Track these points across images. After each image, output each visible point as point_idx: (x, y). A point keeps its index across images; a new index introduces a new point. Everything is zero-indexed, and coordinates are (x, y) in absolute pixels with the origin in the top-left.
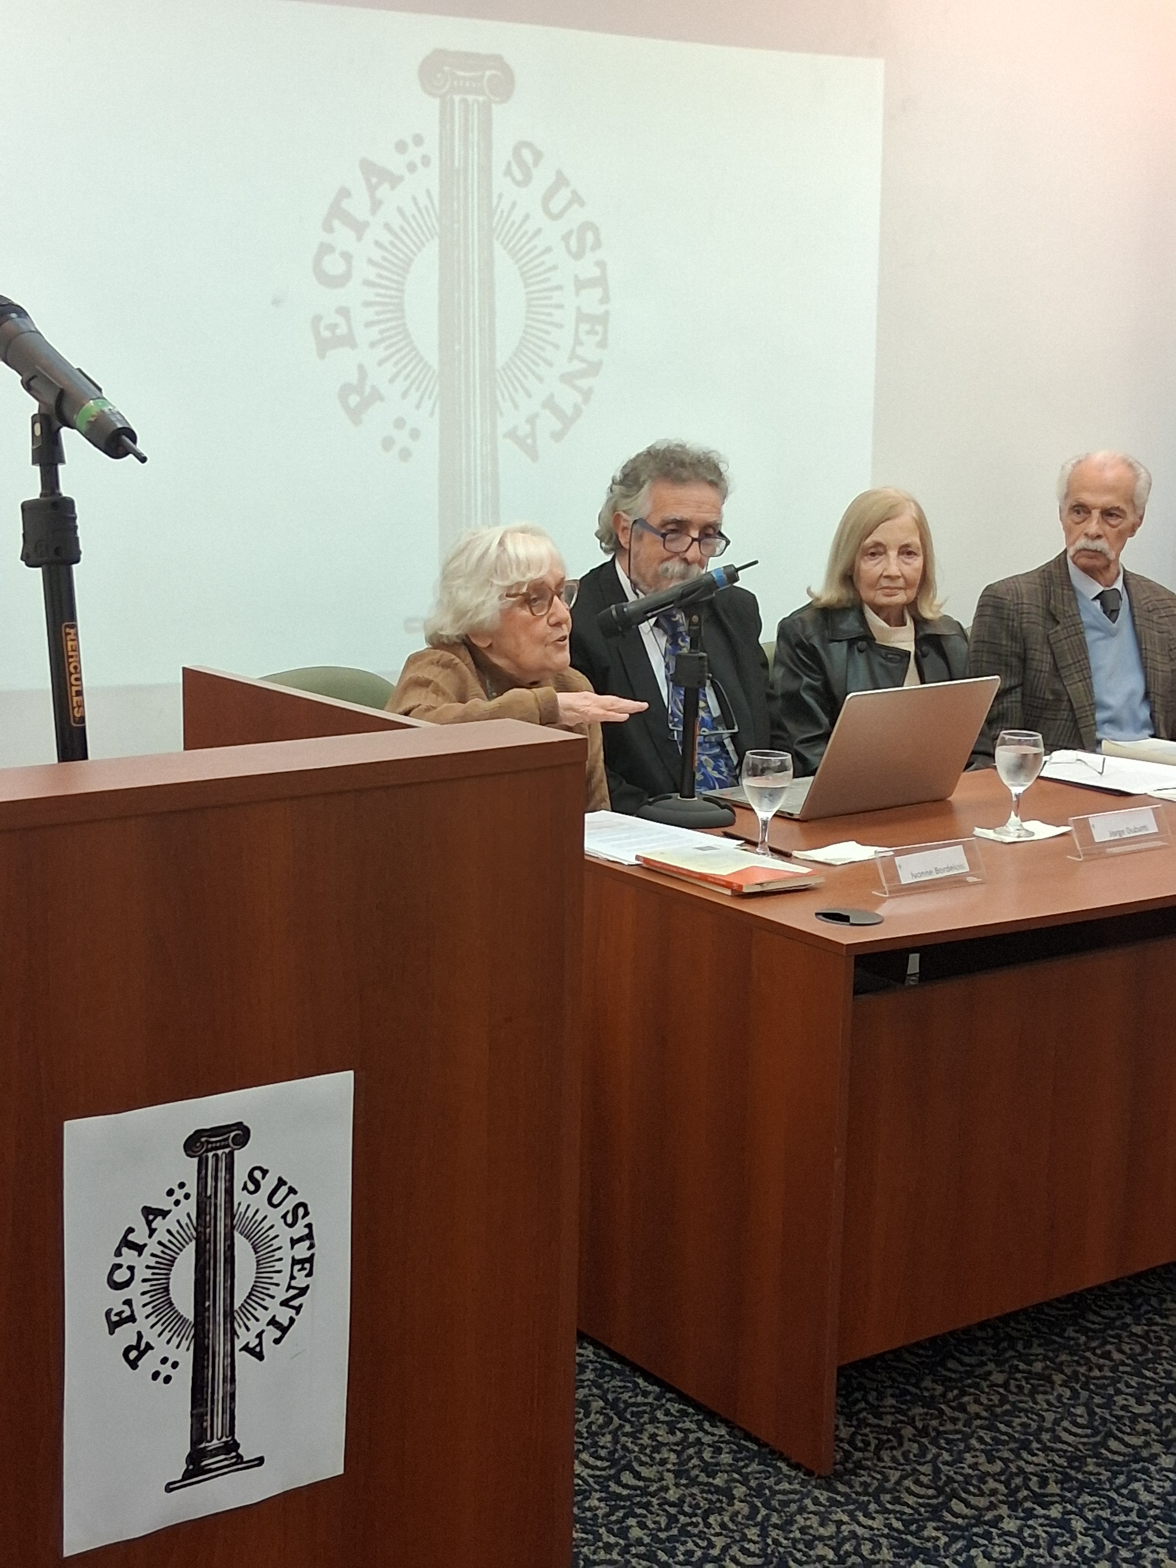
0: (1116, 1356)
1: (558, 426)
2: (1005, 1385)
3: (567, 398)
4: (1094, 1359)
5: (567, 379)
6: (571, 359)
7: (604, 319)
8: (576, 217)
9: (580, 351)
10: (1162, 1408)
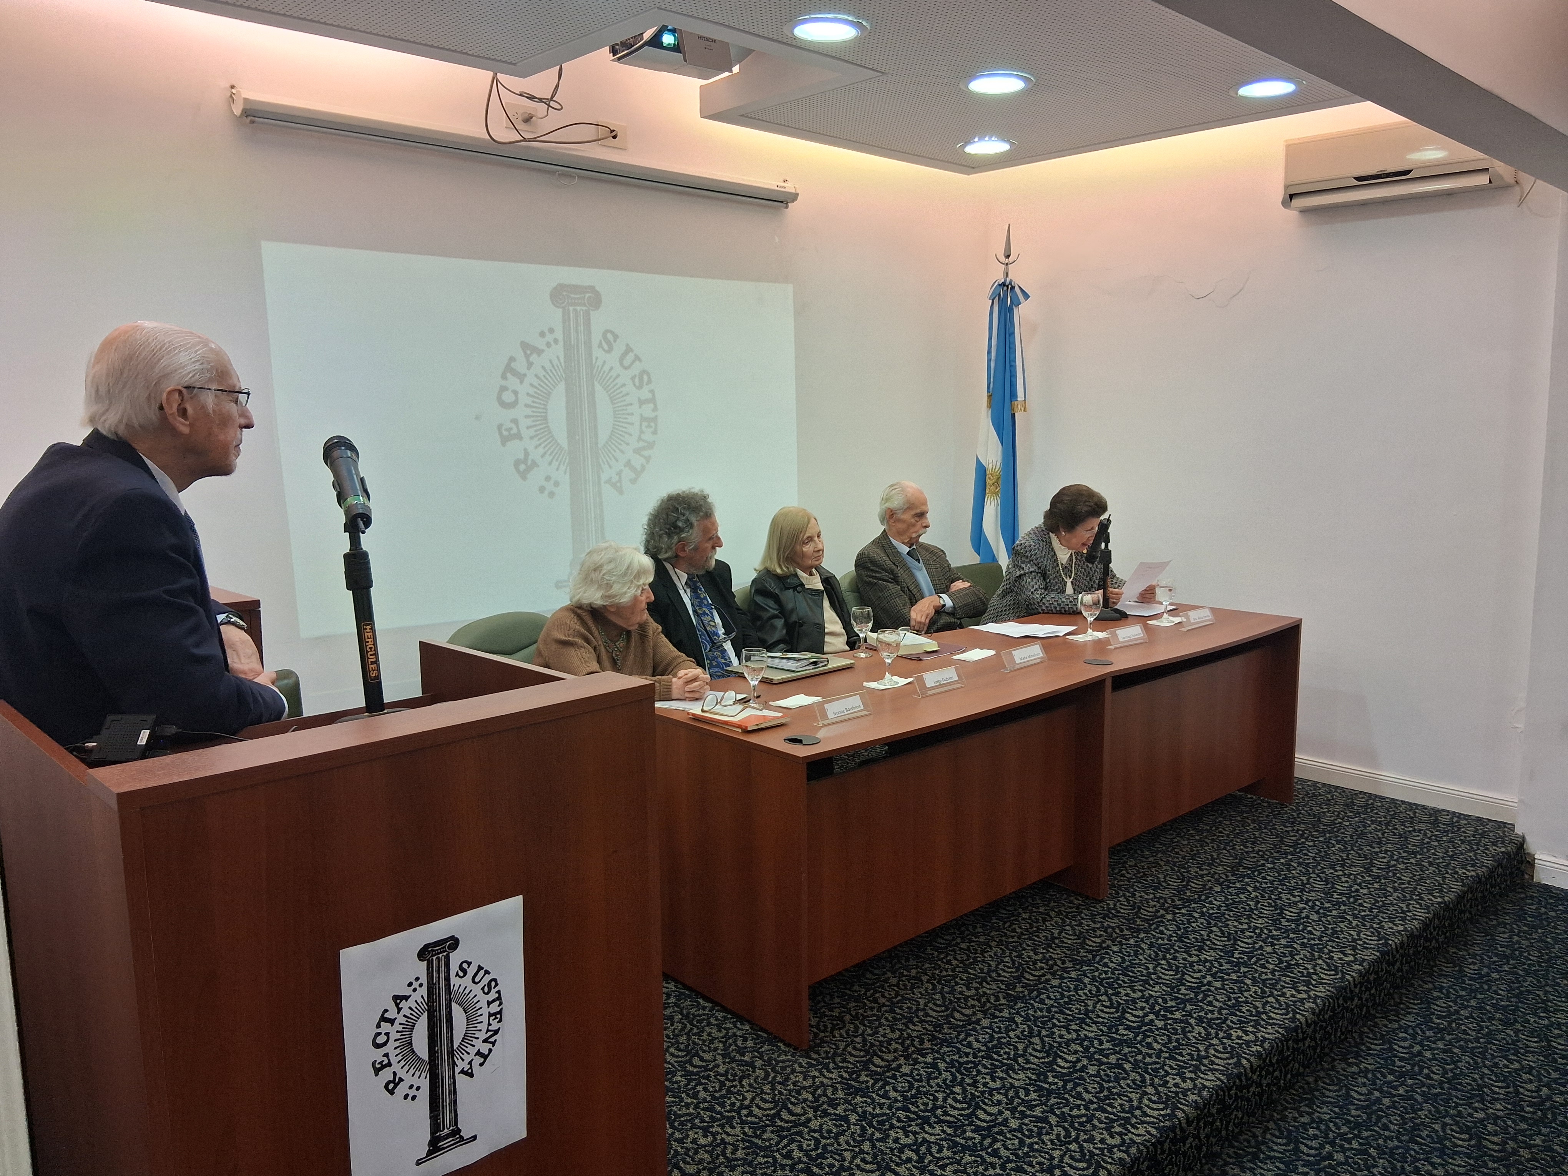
0: (954, 962)
2: (898, 985)
4: (943, 965)
7: (655, 420)
8: (638, 368)
10: (980, 991)
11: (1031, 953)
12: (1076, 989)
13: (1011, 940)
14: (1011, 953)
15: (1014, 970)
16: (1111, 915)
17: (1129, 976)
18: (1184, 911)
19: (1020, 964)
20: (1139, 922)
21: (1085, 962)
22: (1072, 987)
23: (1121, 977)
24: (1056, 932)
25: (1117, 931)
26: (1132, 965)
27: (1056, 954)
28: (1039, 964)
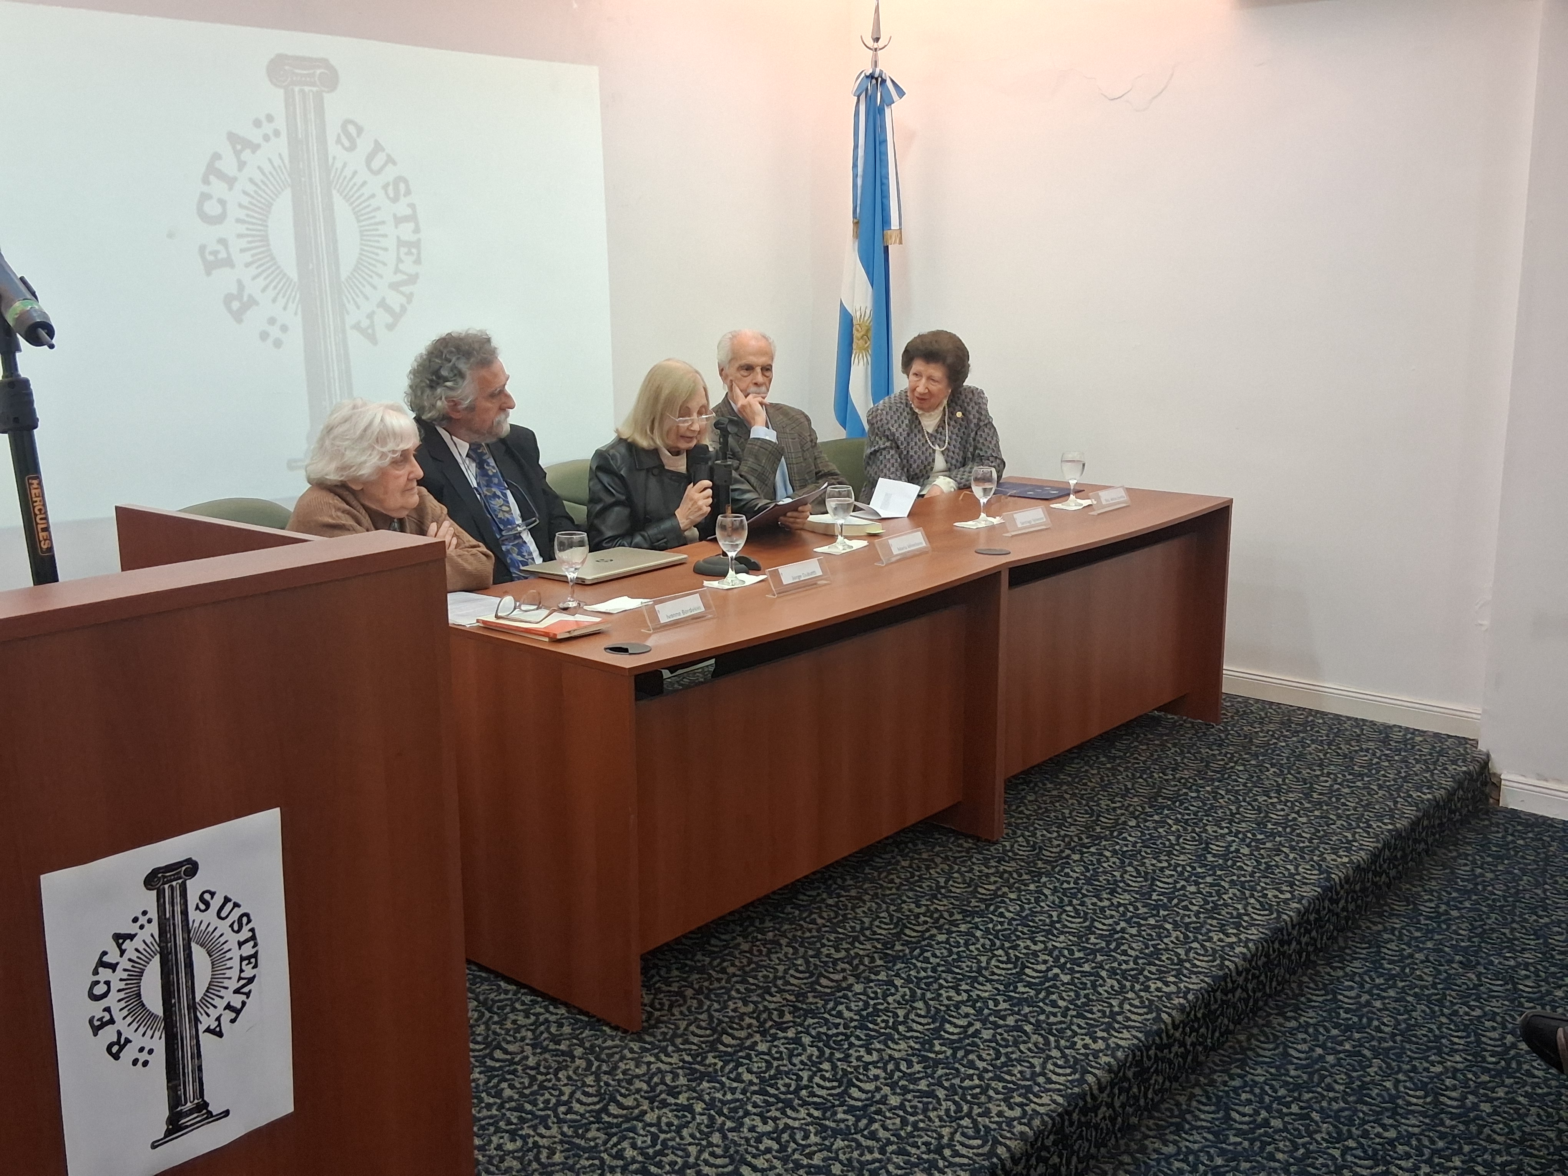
1: (390, 320)
2: (750, 951)
3: (395, 300)
4: (806, 925)
5: (394, 286)
6: (395, 273)
7: (417, 244)
8: (390, 173)
9: (401, 266)
10: (852, 952)
11: (913, 906)
12: (967, 944)
13: (888, 892)
14: (888, 908)
15: (892, 926)
16: (1007, 858)
17: (1029, 926)
18: (1093, 850)
19: (899, 919)
20: (1040, 864)
21: (977, 913)
22: (962, 942)
23: (1020, 928)
24: (942, 881)
25: (1015, 875)
26: (1033, 913)
27: (942, 905)
28: (923, 918)
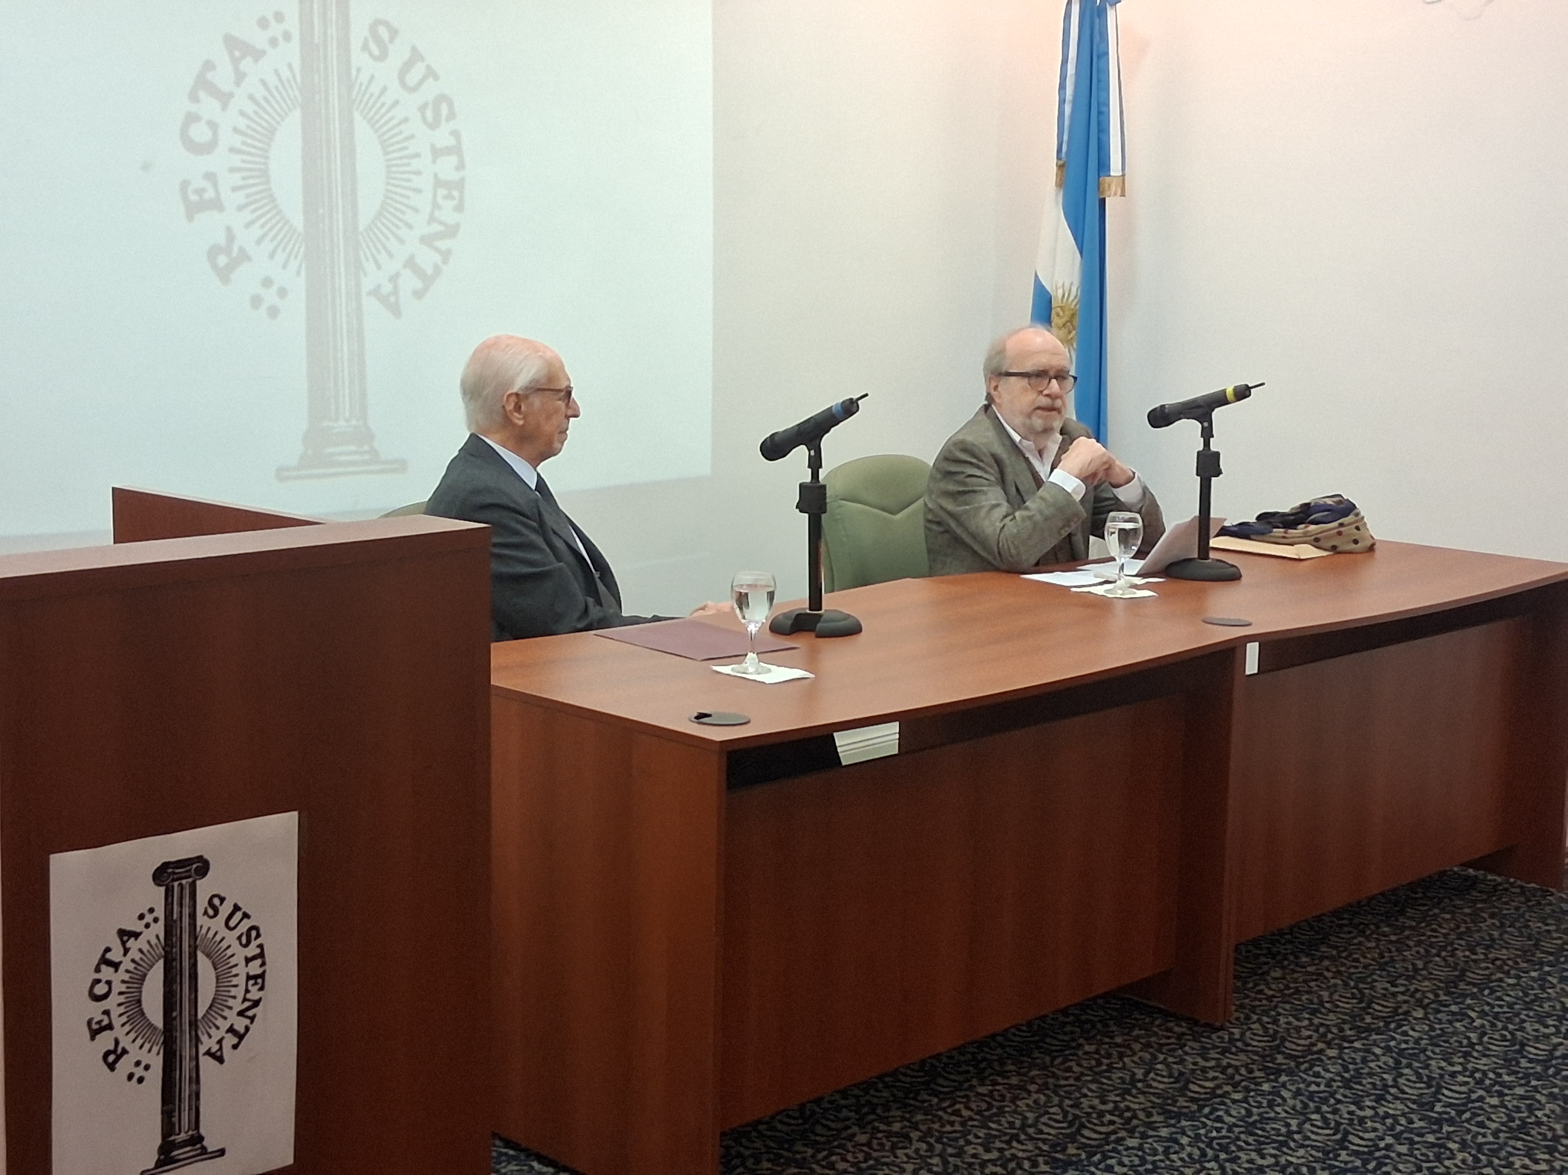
1: (419, 285)
3: (427, 259)
5: (427, 240)
6: (429, 223)
7: (460, 185)
8: (431, 90)
9: (438, 214)
11: (1096, 1102)
12: (1166, 1152)
13: (1063, 1082)
14: (1061, 1102)
15: (1064, 1125)
16: (1234, 1050)
17: (1257, 1135)
18: (1357, 1045)
19: (1076, 1117)
20: (1280, 1058)
21: (1185, 1114)
22: (1160, 1149)
23: (1243, 1136)
24: (1139, 1073)
25: (1243, 1071)
26: (1263, 1119)
27: (1136, 1103)
28: (1108, 1117)
